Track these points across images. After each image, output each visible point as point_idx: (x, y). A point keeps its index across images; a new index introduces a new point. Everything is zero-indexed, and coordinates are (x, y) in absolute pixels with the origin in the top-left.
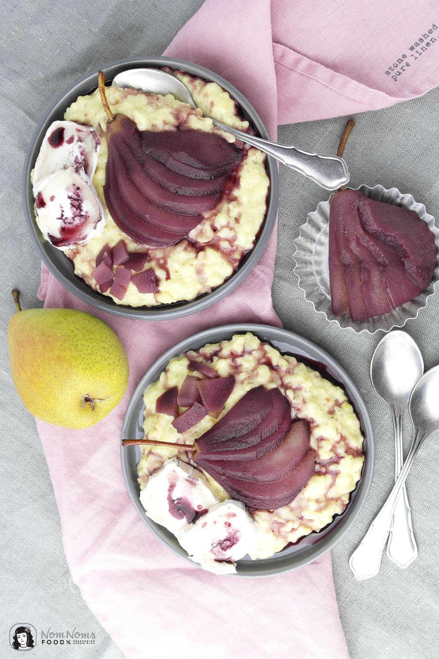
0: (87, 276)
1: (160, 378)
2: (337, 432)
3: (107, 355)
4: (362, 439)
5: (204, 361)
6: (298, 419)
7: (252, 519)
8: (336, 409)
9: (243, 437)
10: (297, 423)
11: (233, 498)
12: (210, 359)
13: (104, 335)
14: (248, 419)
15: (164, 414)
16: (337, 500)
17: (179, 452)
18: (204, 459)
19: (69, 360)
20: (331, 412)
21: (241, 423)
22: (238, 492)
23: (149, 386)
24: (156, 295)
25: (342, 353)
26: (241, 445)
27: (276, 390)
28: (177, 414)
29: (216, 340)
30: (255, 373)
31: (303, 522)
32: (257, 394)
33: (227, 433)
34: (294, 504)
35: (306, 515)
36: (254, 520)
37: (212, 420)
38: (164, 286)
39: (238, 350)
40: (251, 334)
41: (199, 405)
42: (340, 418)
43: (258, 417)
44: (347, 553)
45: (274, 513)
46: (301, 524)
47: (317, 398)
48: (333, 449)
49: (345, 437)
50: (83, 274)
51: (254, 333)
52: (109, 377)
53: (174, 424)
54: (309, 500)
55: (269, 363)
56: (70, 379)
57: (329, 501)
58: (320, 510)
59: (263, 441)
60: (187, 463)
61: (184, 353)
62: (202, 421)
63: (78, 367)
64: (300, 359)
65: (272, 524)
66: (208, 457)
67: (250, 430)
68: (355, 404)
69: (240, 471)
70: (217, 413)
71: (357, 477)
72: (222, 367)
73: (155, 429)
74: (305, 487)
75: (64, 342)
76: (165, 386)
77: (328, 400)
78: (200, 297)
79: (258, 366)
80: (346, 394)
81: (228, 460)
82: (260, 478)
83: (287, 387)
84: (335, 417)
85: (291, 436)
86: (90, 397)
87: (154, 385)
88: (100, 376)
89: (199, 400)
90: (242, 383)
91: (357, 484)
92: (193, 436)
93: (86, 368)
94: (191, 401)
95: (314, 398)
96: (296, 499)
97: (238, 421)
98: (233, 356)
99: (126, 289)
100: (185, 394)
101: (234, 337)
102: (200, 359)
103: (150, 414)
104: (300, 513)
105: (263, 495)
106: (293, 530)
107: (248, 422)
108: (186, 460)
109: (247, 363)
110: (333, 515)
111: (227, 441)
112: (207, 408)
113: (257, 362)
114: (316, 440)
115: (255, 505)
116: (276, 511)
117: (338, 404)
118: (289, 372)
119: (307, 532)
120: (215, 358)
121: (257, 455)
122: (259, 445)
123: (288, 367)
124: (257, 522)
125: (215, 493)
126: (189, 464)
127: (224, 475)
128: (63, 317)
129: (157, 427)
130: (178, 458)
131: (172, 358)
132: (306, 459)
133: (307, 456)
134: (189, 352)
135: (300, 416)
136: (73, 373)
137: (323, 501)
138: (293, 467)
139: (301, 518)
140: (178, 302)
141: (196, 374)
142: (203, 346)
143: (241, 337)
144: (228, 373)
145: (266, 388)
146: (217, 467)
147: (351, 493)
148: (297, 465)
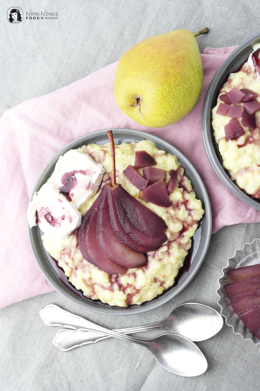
0: (230, 84)
1: (160, 150)
2: (142, 287)
3: (174, 110)
4: (139, 304)
5: (178, 181)
6: (146, 256)
7: (70, 234)
8: (158, 283)
9: (129, 220)
10: (144, 257)
11: (83, 218)
12: (181, 186)
13: (189, 104)
14: (142, 221)
15: (136, 158)
16: (93, 292)
17: (109, 173)
18: (107, 193)
19: (167, 82)
20: (155, 280)
21: (138, 217)
22: (88, 221)
23: (153, 143)
24: (224, 139)
25: (199, 279)
26: (122, 219)
27: (166, 238)
28: (136, 168)
29: (195, 187)
30: (176, 220)
31: (74, 270)
32: (161, 225)
33: (129, 207)
34: (85, 262)
35: (79, 272)
36: (70, 235)
37: (136, 194)
38: (232, 144)
39: (191, 206)
40: (203, 213)
41: (147, 184)
42: (153, 287)
43: (145, 229)
44: (57, 301)
45: (76, 249)
46: (72, 269)
47: (164, 268)
48: (129, 285)
49: (139, 292)
50: (231, 80)
51: (204, 215)
52: (158, 114)
53: (130, 166)
54: (90, 272)
55: (184, 230)
56: (153, 85)
57: (92, 286)
58: (84, 281)
59: (128, 235)
60: (102, 180)
61: (182, 165)
62: (134, 187)
63: (163, 89)
64: (190, 252)
65: (69, 249)
66: (110, 196)
67: (134, 224)
68: (163, 296)
69: (103, 221)
70: (142, 198)
71: (111, 304)
72: (176, 196)
73: (123, 153)
74: (99, 269)
75: (180, 75)
76: (155, 155)
77: (164, 276)
78: (227, 172)
79: (181, 222)
80: (170, 288)
81: (110, 211)
82: (100, 237)
83: (169, 246)
84: (153, 284)
85: (134, 255)
86: (140, 102)
87: (154, 146)
88: (158, 107)
89: (150, 183)
90: (167, 212)
91: (107, 304)
92: (123, 182)
93: (163, 96)
94: (148, 177)
95: (164, 266)
96: (90, 264)
97: (139, 214)
98: (185, 203)
99: (226, 116)
100: (153, 172)
101: (199, 201)
102: (179, 178)
103: (133, 147)
104: (80, 268)
105: (88, 240)
106: (67, 264)
107: (140, 221)
108: (105, 179)
109: (182, 213)
110: (82, 290)
111: (123, 208)
112: (145, 190)
113: (184, 220)
114: (134, 272)
115: (80, 235)
116: (79, 250)
117: (162, 284)
118: (180, 245)
119: (67, 273)
120: (182, 189)
121: (117, 232)
122: (124, 232)
123: (184, 244)
124: (69, 238)
125: (84, 204)
126: (102, 182)
127: (98, 209)
128: (198, 71)
129: (125, 154)
130: (105, 173)
131: (177, 157)
132: (119, 267)
133: (122, 268)
134: (182, 169)
135: (150, 258)
136: (158, 87)
137: (91, 283)
138: (112, 259)
139: (76, 268)
140: (221, 156)
141: (169, 177)
142: (189, 179)
143: (200, 205)
144: (173, 201)
145: (166, 231)
146: (103, 204)
147: (99, 300)
148: (114, 262)
